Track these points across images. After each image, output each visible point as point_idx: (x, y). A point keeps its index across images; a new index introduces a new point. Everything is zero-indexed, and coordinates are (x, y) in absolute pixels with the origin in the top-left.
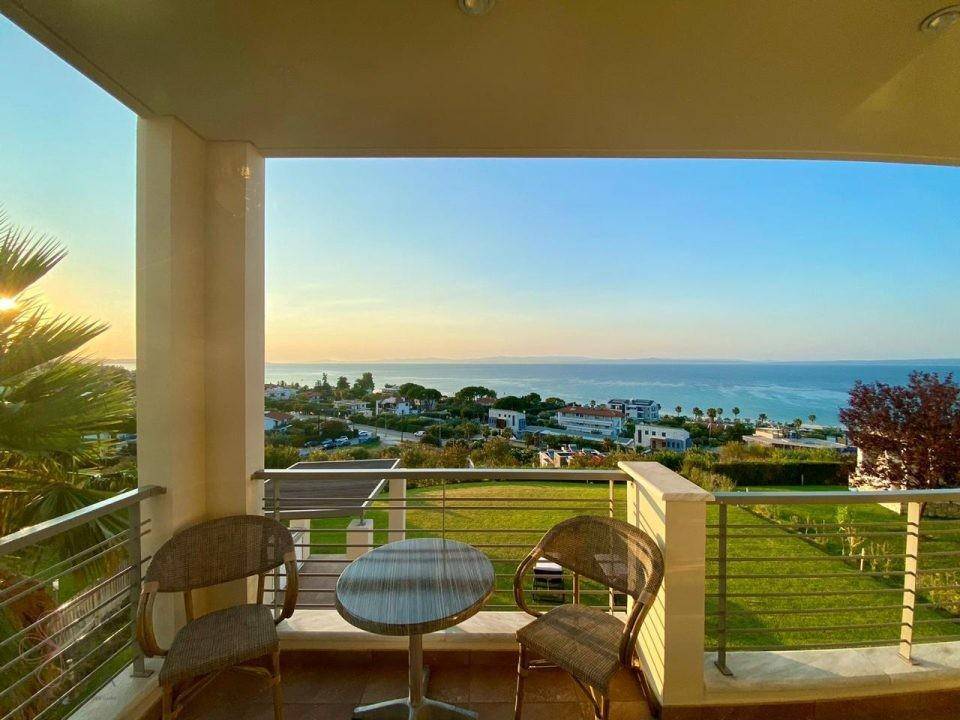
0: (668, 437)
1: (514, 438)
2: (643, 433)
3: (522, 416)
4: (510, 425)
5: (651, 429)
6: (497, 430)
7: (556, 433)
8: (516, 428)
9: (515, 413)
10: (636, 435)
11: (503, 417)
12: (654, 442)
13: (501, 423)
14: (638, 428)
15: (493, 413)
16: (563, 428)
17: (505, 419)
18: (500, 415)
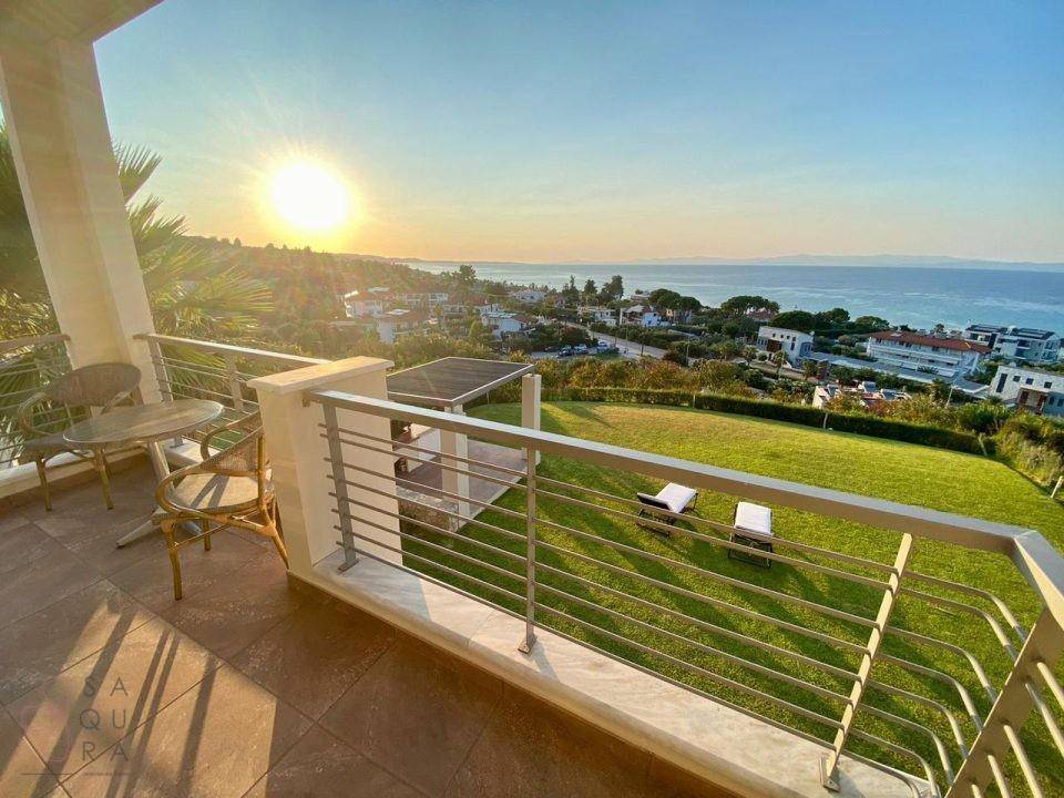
0: (1054, 389)
1: (788, 366)
2: (1009, 380)
3: (809, 338)
4: (786, 349)
5: (1025, 374)
6: (767, 354)
7: (856, 366)
8: (794, 354)
9: (797, 334)
10: (995, 381)
11: (777, 339)
12: (1025, 394)
13: (773, 346)
14: (1002, 370)
15: (765, 333)
16: (871, 360)
17: (780, 340)
18: (774, 335)
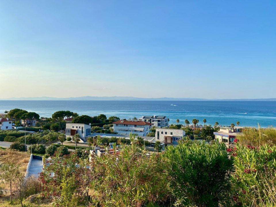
0: (174, 135)
1: (81, 141)
2: (160, 133)
3: (89, 127)
4: (80, 133)
5: (164, 130)
6: (72, 137)
7: (109, 137)
8: (84, 135)
9: (83, 125)
10: (156, 135)
11: (75, 129)
12: (166, 138)
13: (73, 132)
14: (157, 130)
15: (69, 126)
16: (115, 133)
17: (76, 129)
18: (73, 127)
